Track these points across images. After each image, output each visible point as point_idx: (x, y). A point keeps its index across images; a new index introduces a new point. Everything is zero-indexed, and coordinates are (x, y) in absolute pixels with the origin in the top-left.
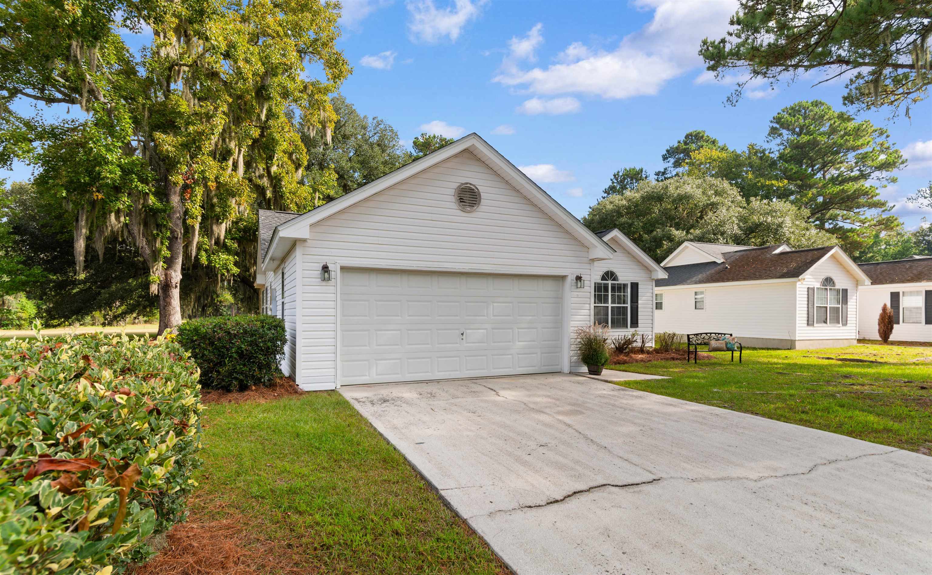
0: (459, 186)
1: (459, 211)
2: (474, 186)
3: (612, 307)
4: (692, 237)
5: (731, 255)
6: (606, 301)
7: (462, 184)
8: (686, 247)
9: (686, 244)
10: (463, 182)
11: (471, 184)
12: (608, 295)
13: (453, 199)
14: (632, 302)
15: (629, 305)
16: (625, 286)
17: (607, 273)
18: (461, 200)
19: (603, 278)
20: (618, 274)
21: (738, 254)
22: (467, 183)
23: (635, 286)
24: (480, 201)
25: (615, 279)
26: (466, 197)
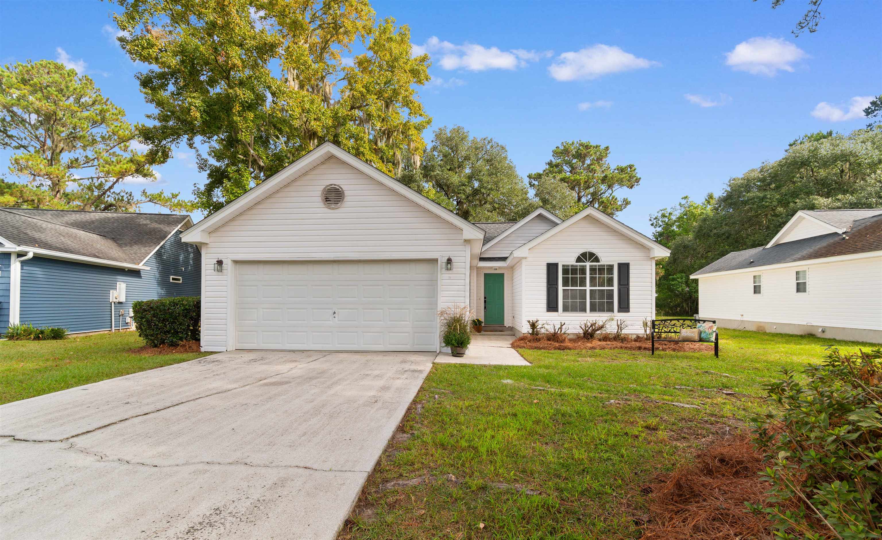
0: (325, 188)
1: (326, 209)
2: (338, 186)
3: (591, 290)
4: (839, 204)
5: (866, 220)
6: (583, 283)
7: (328, 186)
8: (801, 218)
9: (800, 213)
10: (328, 184)
11: (335, 185)
12: (585, 278)
13: (319, 199)
14: (619, 284)
15: (615, 288)
16: (610, 268)
17: (584, 255)
18: (327, 200)
19: (579, 260)
20: (599, 255)
21: (875, 219)
22: (332, 185)
23: (624, 268)
24: (344, 198)
25: (597, 260)
26: (332, 196)
